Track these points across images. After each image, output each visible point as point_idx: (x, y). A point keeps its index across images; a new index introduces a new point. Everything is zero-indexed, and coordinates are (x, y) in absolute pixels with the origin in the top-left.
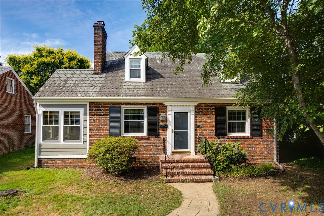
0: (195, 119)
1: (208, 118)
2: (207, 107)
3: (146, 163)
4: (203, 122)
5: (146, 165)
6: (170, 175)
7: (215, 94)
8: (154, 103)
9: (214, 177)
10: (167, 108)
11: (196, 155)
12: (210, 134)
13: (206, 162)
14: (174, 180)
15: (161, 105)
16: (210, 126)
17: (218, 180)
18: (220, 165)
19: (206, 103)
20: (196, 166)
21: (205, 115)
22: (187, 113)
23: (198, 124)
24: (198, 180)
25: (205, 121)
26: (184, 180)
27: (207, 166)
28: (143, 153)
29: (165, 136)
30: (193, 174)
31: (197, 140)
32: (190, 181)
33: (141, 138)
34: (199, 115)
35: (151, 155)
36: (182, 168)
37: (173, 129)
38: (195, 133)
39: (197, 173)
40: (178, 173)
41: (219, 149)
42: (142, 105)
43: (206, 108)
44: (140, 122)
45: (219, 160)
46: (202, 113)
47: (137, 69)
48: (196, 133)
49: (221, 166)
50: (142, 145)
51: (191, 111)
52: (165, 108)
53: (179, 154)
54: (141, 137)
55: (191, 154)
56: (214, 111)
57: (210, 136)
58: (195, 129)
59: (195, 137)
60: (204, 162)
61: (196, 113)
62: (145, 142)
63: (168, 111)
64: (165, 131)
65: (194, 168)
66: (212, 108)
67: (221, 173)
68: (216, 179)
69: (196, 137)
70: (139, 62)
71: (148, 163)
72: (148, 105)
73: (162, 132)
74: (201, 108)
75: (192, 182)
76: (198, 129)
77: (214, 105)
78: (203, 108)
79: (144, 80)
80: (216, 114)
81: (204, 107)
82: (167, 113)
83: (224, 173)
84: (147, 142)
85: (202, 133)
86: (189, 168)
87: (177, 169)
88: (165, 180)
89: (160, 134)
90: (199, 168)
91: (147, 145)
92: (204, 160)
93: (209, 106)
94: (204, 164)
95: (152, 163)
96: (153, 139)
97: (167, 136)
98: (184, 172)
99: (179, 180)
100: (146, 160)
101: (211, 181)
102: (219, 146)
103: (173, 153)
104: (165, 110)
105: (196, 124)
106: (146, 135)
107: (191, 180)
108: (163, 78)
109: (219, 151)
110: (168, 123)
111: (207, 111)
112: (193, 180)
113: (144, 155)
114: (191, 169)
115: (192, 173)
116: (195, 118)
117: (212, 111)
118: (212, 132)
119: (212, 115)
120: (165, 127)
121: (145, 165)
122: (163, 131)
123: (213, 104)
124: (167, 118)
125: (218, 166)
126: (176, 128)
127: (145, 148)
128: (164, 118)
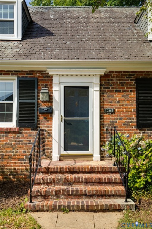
0: (101, 99)
1: (123, 96)
2: (122, 77)
3: (15, 175)
4: (116, 105)
5: (14, 178)
6: (41, 195)
7: (135, 55)
8: (30, 71)
9: (126, 201)
10: (52, 80)
11: (102, 162)
12: (127, 125)
13: (115, 172)
14: (45, 206)
15: (42, 74)
16: (127, 111)
17: (134, 207)
18: (140, 177)
19: (121, 72)
20: (94, 178)
21: (119, 91)
22: (87, 88)
23: (106, 107)
24: (92, 206)
25: (118, 102)
26: (64, 206)
27: (115, 179)
28: (11, 157)
29: (49, 127)
30: (86, 195)
31: (104, 135)
32: (76, 208)
33: (7, 131)
34: (108, 91)
35: (24, 160)
36: (68, 182)
37: (61, 116)
38: (101, 122)
39: (94, 192)
40: (56, 192)
41: (139, 148)
42: (9, 75)
43: (120, 80)
44: (6, 103)
45: (139, 168)
46: (113, 88)
47: (8, 19)
48: (103, 123)
49: (143, 179)
50: (9, 144)
51: (94, 85)
52: (49, 80)
53: (72, 159)
54: (7, 128)
55: (94, 158)
56: (133, 85)
57: (127, 127)
58: (101, 116)
59: (101, 129)
60: (112, 172)
61: (103, 89)
62: (14, 138)
63: (53, 85)
64: (49, 118)
65: (90, 182)
66: (131, 80)
67: (144, 192)
68: (130, 205)
69: (103, 130)
70: (12, 7)
71: (17, 174)
72: (20, 74)
73: (44, 121)
74: (111, 80)
75: (80, 211)
76: (106, 116)
77: (134, 75)
78: (115, 79)
79: (20, 38)
80: (138, 90)
81: (116, 77)
82: (52, 88)
83: (149, 193)
84: (17, 138)
85: (113, 122)
86: (82, 182)
87: (58, 184)
88: (27, 206)
89: (39, 124)
90: (100, 182)
91: (16, 144)
92: (111, 168)
93: (125, 76)
94: (110, 176)
95: (24, 174)
96: (28, 133)
97: (51, 127)
98: (68, 191)
99: (55, 206)
100: (15, 169)
101: (120, 210)
102: (141, 143)
103: (62, 157)
104: (49, 82)
105: (103, 108)
106: (15, 126)
107: (78, 206)
108: (52, 35)
109: (140, 152)
110: (53, 105)
111: (122, 85)
112: (83, 206)
113: (11, 160)
114: (85, 185)
115: (84, 193)
116: (101, 96)
117: (131, 85)
118: (132, 122)
119: (131, 91)
120: (49, 113)
121: (12, 179)
122: (45, 118)
123: (132, 72)
124: (52, 96)
125: (137, 180)
126: (67, 113)
127: (14, 149)
128: (46, 97)
